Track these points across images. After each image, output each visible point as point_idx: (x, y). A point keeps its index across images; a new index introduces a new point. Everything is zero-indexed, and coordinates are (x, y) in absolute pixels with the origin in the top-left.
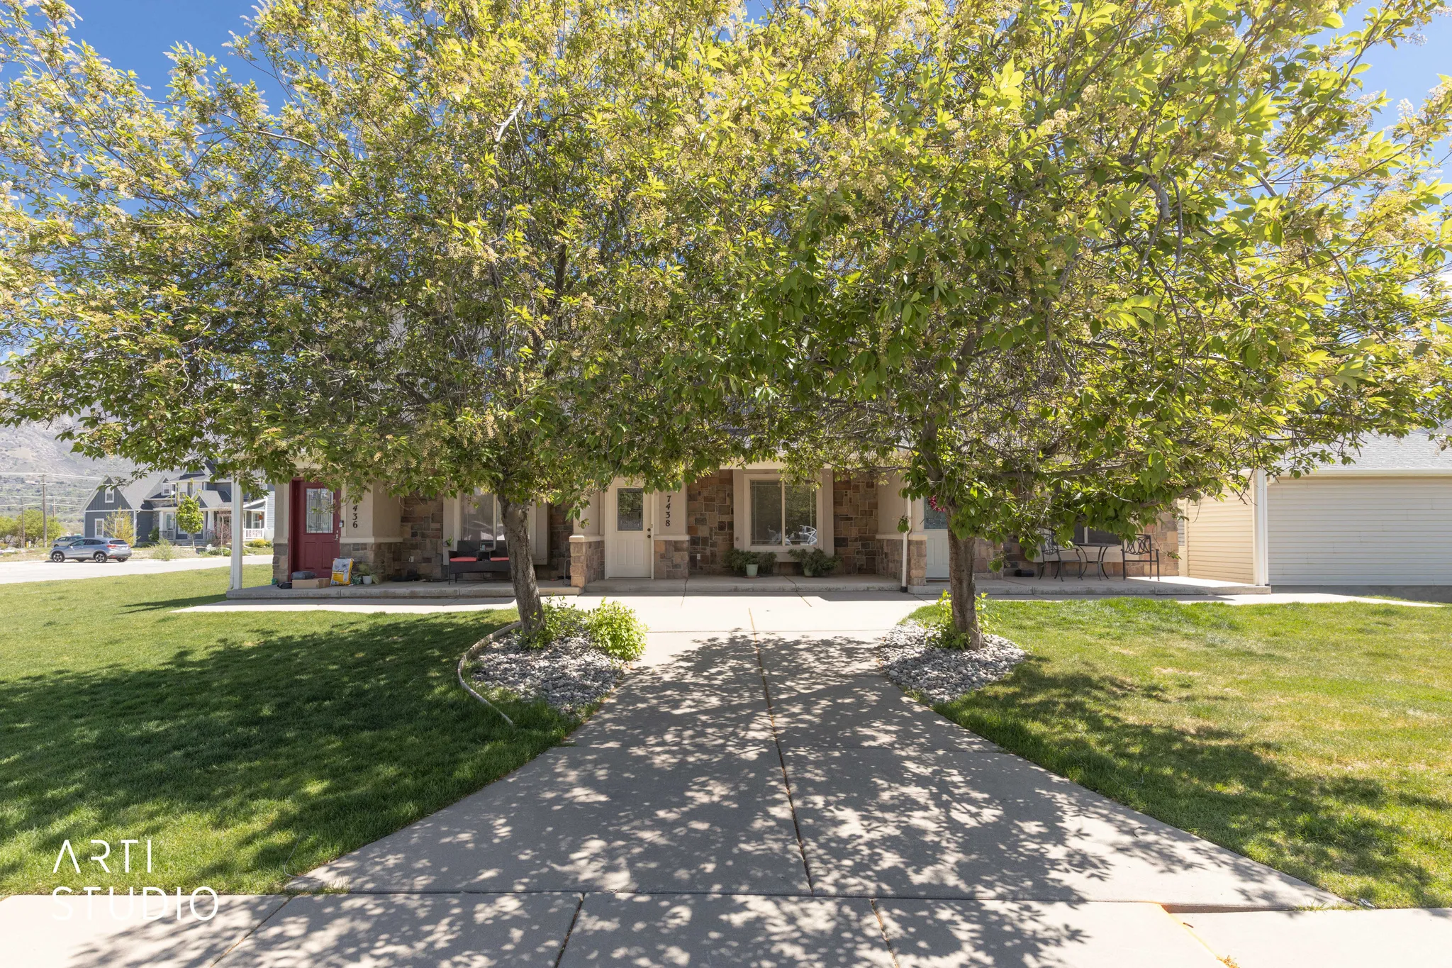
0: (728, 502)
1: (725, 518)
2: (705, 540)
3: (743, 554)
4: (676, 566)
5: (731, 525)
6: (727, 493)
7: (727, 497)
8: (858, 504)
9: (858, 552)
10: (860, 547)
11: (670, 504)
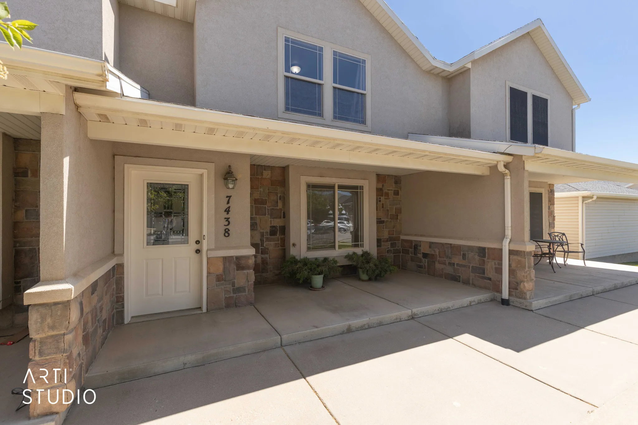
0: (280, 206)
2: (256, 247)
4: (238, 290)
6: (279, 195)
7: (278, 199)
8: (389, 209)
9: (388, 251)
10: (389, 247)
11: (229, 207)
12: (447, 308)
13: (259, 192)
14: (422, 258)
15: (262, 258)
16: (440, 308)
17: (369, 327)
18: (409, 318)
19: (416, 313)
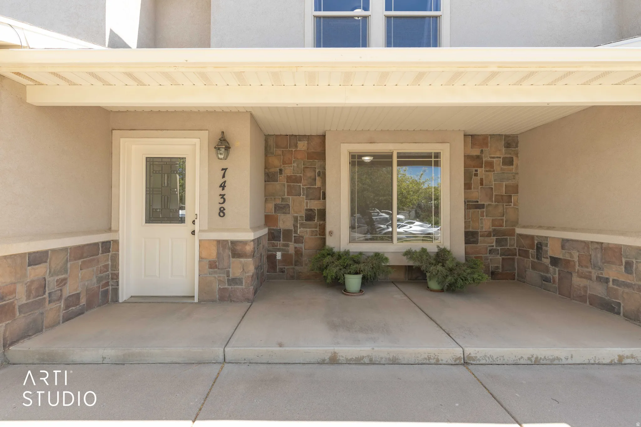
0: (318, 184)
1: (315, 205)
2: (287, 234)
3: (339, 256)
4: (234, 281)
5: (322, 214)
6: (317, 171)
7: (317, 176)
8: (493, 187)
9: (490, 251)
10: (494, 244)
11: (225, 182)
12: (554, 359)
13: (292, 168)
14: (550, 266)
15: (295, 248)
16: (535, 356)
17: (372, 363)
18: (457, 362)
19: (473, 355)
